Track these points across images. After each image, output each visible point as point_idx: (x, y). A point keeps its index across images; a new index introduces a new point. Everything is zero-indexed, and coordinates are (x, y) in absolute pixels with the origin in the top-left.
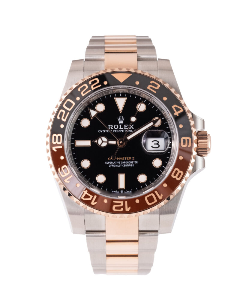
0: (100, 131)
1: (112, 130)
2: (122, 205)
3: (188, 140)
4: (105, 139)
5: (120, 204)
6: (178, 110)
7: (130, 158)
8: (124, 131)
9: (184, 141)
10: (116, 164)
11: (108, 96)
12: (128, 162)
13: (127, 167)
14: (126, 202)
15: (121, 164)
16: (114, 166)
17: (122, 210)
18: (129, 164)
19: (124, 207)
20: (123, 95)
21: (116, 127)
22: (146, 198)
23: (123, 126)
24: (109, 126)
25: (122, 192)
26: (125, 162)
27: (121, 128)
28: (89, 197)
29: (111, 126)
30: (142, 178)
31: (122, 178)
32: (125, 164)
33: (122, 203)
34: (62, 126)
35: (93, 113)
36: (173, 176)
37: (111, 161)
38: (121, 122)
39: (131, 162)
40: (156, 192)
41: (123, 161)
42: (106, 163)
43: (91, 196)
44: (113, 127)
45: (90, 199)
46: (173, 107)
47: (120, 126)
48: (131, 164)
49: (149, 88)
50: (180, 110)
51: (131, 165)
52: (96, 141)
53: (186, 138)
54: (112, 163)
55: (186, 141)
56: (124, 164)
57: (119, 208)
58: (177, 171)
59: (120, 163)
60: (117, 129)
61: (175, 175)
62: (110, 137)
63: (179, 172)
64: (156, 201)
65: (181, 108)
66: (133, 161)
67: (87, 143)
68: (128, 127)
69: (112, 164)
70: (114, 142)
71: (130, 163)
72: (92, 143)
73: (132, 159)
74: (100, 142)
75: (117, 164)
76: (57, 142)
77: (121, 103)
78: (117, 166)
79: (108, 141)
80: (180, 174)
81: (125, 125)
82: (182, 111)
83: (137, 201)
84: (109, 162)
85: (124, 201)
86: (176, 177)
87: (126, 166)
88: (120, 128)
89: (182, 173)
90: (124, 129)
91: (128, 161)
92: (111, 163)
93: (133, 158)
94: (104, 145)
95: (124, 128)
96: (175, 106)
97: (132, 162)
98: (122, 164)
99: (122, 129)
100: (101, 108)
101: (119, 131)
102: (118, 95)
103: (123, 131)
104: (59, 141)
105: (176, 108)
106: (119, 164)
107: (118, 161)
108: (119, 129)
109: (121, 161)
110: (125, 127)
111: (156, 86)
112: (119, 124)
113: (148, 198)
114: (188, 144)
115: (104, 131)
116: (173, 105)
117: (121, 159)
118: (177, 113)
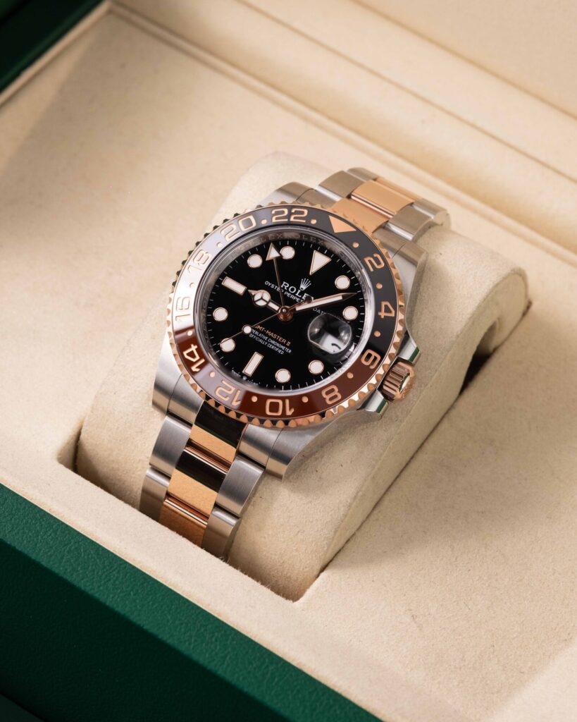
0: (267, 283)
1: (285, 291)
2: (231, 392)
3: (375, 358)
4: (267, 296)
5: (229, 389)
6: (387, 310)
7: (284, 341)
8: (299, 301)
9: (369, 355)
10: (261, 338)
11: (308, 243)
12: (278, 345)
13: (273, 350)
14: (239, 392)
15: (267, 341)
16: (257, 338)
17: (227, 399)
18: (277, 347)
19: (232, 396)
20: (329, 253)
21: (292, 290)
22: (269, 401)
23: (302, 293)
24: (284, 283)
25: (245, 378)
26: (273, 342)
27: (299, 294)
28: (194, 357)
29: (286, 285)
30: (283, 376)
31: (256, 359)
32: (273, 345)
33: (234, 390)
35: (273, 254)
36: (323, 393)
37: (257, 330)
38: (303, 287)
40: (287, 401)
41: (273, 339)
43: (198, 358)
44: (288, 288)
45: (194, 360)
46: (384, 304)
47: (299, 291)
48: (280, 349)
49: (367, 260)
50: (390, 312)
51: (280, 351)
52: (253, 293)
53: (374, 354)
54: (257, 333)
55: (372, 358)
56: (271, 343)
58: (333, 390)
59: (268, 339)
60: (292, 294)
61: (327, 393)
62: (275, 297)
63: (336, 393)
64: (279, 413)
65: (393, 312)
66: (287, 346)
67: (239, 289)
69: (255, 335)
70: (275, 307)
71: (280, 346)
72: (246, 292)
73: (286, 343)
74: (258, 296)
75: (262, 339)
76: (200, 262)
77: (319, 261)
78: (261, 341)
79: (270, 301)
80: (336, 397)
81: (305, 294)
82: (393, 315)
83: (255, 399)
85: (237, 388)
86: (327, 397)
87: (273, 347)
88: (297, 294)
89: (340, 397)
90: (301, 298)
91: (279, 343)
92: (254, 333)
93: (288, 344)
94: (261, 303)
96: (387, 303)
97: (283, 348)
98: (268, 343)
99: (298, 297)
100: (288, 253)
101: (292, 297)
102: (323, 250)
103: (297, 299)
105: (386, 306)
106: (264, 340)
107: (267, 335)
108: (294, 294)
109: (270, 337)
110: (304, 296)
111: (379, 263)
112: (298, 288)
113: (271, 403)
114: (372, 364)
115: (273, 286)
116: (385, 300)
117: (272, 334)
118: (383, 314)
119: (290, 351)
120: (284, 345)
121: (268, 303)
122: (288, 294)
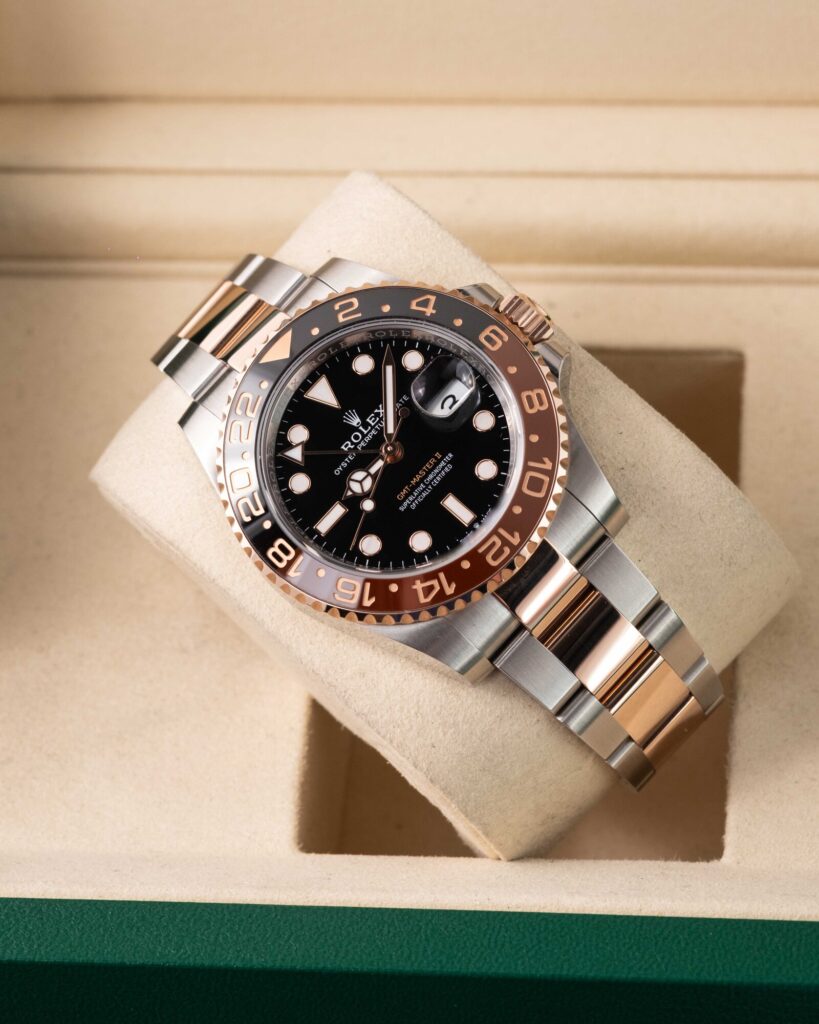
0: (337, 472)
1: (355, 448)
2: (499, 543)
4: (359, 475)
5: (494, 544)
6: (425, 303)
7: (432, 461)
8: (377, 429)
9: (488, 339)
10: (420, 494)
11: (291, 405)
12: (436, 471)
13: (443, 479)
14: (502, 531)
15: (427, 486)
16: (420, 500)
17: (507, 551)
18: (440, 472)
19: (505, 542)
20: (314, 378)
21: (356, 437)
22: (526, 490)
23: (365, 425)
24: (343, 447)
25: (476, 525)
26: (431, 477)
27: (366, 429)
28: (431, 588)
29: (347, 445)
30: (486, 470)
31: (452, 504)
32: (435, 478)
33: (495, 538)
34: (267, 525)
35: (296, 454)
36: (531, 411)
37: (407, 496)
38: (355, 421)
39: (441, 466)
40: (531, 464)
41: (426, 476)
42: (402, 509)
43: (435, 582)
44: (352, 443)
45: (437, 588)
46: (414, 306)
47: (361, 428)
48: (443, 468)
49: (341, 319)
50: (428, 301)
51: (447, 470)
52: (350, 493)
53: (487, 332)
54: (411, 498)
55: (493, 336)
56: (432, 480)
57: (500, 552)
58: (529, 398)
59: (424, 484)
60: (363, 439)
61: (532, 406)
62: (363, 462)
63: (533, 394)
64: (546, 479)
65: (429, 297)
66: (442, 459)
67: (337, 512)
68: (375, 417)
69: (414, 501)
70: (380, 464)
71: (441, 468)
72: (345, 503)
73: (436, 458)
74: (356, 487)
75: (422, 491)
76: (286, 558)
77: (323, 393)
78: (424, 495)
79: (367, 471)
80: (539, 395)
81: (368, 420)
82: (433, 299)
83: (518, 510)
84: (405, 504)
85: (495, 532)
86: (537, 407)
87: (439, 479)
88: (365, 432)
89: (541, 390)
90: (373, 427)
91: (434, 468)
92: (410, 502)
93: (437, 454)
94: (368, 484)
95: (370, 425)
96: (414, 303)
97: (443, 464)
98: (430, 484)
99: (370, 431)
100: (299, 434)
101: (367, 439)
102: (306, 385)
103: (373, 432)
104: (287, 552)
105: (418, 304)
106: (424, 489)
107: (418, 484)
108: (364, 436)
109: (422, 480)
110: (371, 422)
111: (350, 305)
112: (356, 429)
113: (529, 488)
114: (501, 337)
115: (344, 465)
116: (409, 304)
117: (418, 477)
118: (429, 311)
119: (451, 455)
120: (439, 462)
121: (369, 474)
122: (362, 444)
